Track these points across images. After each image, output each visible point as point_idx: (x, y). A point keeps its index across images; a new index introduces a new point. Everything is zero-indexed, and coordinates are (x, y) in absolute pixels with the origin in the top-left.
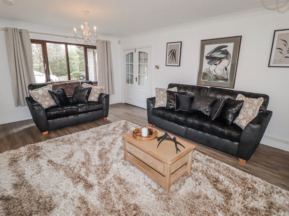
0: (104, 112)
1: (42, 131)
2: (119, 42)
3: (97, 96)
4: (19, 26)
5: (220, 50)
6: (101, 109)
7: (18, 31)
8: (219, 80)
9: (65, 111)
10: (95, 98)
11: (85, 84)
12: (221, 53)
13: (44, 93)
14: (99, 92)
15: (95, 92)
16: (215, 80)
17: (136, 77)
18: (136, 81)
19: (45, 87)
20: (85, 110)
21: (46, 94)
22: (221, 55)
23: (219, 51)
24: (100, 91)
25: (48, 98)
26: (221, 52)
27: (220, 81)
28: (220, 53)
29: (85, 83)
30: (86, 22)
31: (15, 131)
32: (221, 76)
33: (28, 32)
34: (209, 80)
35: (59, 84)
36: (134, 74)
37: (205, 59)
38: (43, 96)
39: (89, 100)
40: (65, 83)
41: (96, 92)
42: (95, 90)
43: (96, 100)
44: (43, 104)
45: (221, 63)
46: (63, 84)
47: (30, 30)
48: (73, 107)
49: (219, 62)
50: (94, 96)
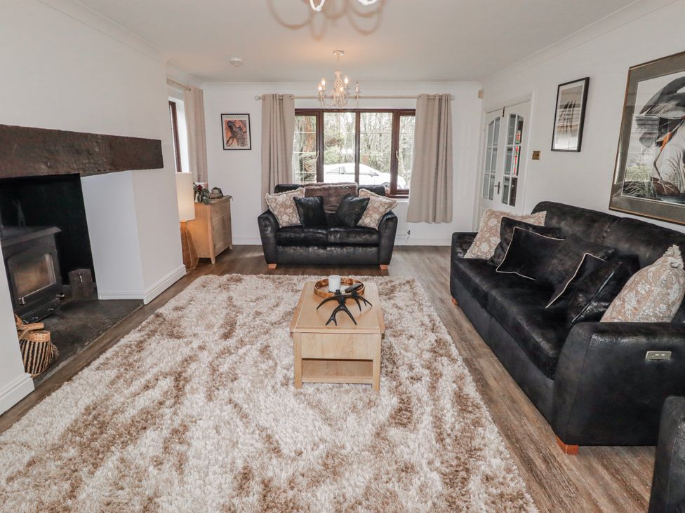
0: (383, 253)
1: (269, 262)
2: (480, 94)
3: (377, 217)
4: (282, 90)
5: (675, 94)
6: (376, 245)
7: (277, 98)
8: (665, 196)
9: (303, 235)
10: (371, 220)
11: (364, 191)
12: (677, 105)
13: (287, 200)
14: (382, 210)
15: (375, 208)
16: (655, 196)
17: (499, 183)
18: (498, 193)
19: (293, 190)
20: (338, 241)
21: (288, 203)
22: (675, 109)
23: (672, 99)
24: (386, 206)
25: (290, 211)
26: (676, 99)
27: (665, 201)
28: (672, 104)
29: (364, 189)
30: (338, 71)
31: (249, 255)
32: (670, 184)
33: (291, 97)
34: (638, 196)
35: (318, 187)
36: (496, 175)
37: (634, 125)
38: (284, 205)
39: (360, 222)
40: (330, 187)
41: (376, 210)
42: (376, 205)
43: (374, 225)
44: (279, 218)
45: (675, 138)
46: (324, 189)
47: (296, 94)
48: (320, 231)
49: (668, 134)
50: (371, 216)
